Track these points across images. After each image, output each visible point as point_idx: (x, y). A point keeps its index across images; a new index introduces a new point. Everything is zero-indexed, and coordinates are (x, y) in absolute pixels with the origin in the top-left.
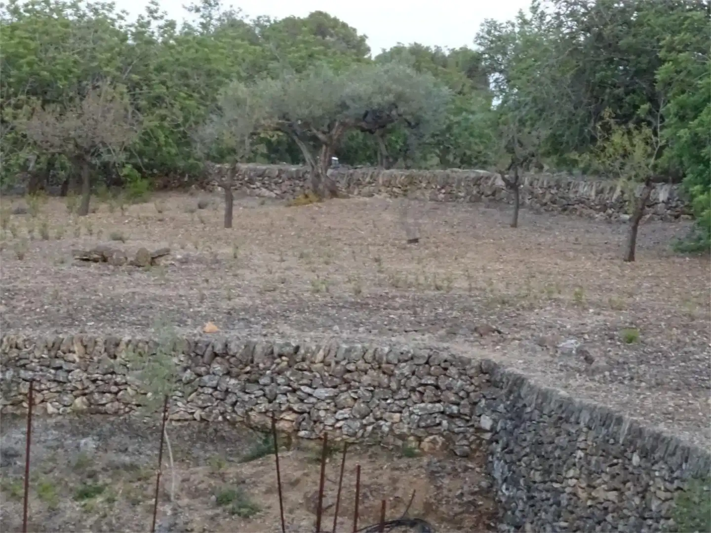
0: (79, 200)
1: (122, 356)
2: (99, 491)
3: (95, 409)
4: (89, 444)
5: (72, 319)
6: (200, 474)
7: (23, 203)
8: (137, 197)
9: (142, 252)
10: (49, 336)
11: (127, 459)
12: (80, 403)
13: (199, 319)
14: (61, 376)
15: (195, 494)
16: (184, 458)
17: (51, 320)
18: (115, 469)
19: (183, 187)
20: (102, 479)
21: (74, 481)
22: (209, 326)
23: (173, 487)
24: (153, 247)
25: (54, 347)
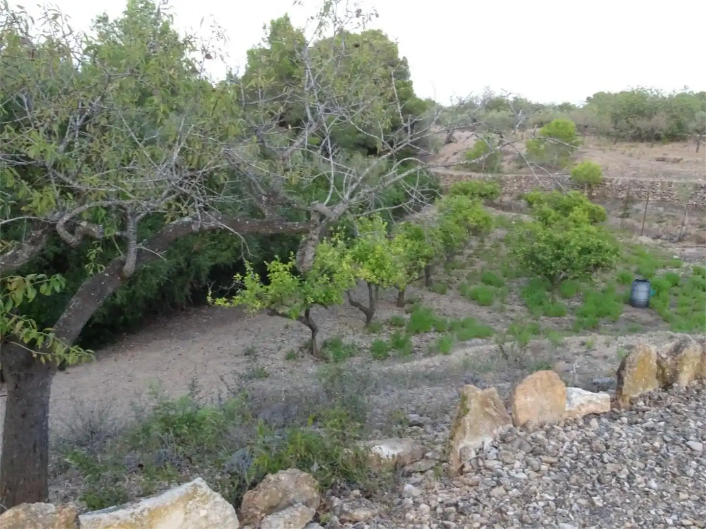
0: (650, 144)
1: (673, 186)
2: (664, 222)
3: (663, 200)
4: (661, 209)
5: (657, 176)
6: (694, 219)
7: (632, 144)
8: (664, 143)
9: (675, 159)
10: (651, 180)
11: (672, 214)
12: (659, 198)
13: (697, 178)
14: (654, 191)
15: (693, 224)
16: (691, 215)
17: (649, 176)
18: (668, 216)
19: (678, 141)
20: (665, 219)
21: (656, 218)
22: (700, 180)
23: (686, 222)
24: (679, 157)
25: (653, 183)
